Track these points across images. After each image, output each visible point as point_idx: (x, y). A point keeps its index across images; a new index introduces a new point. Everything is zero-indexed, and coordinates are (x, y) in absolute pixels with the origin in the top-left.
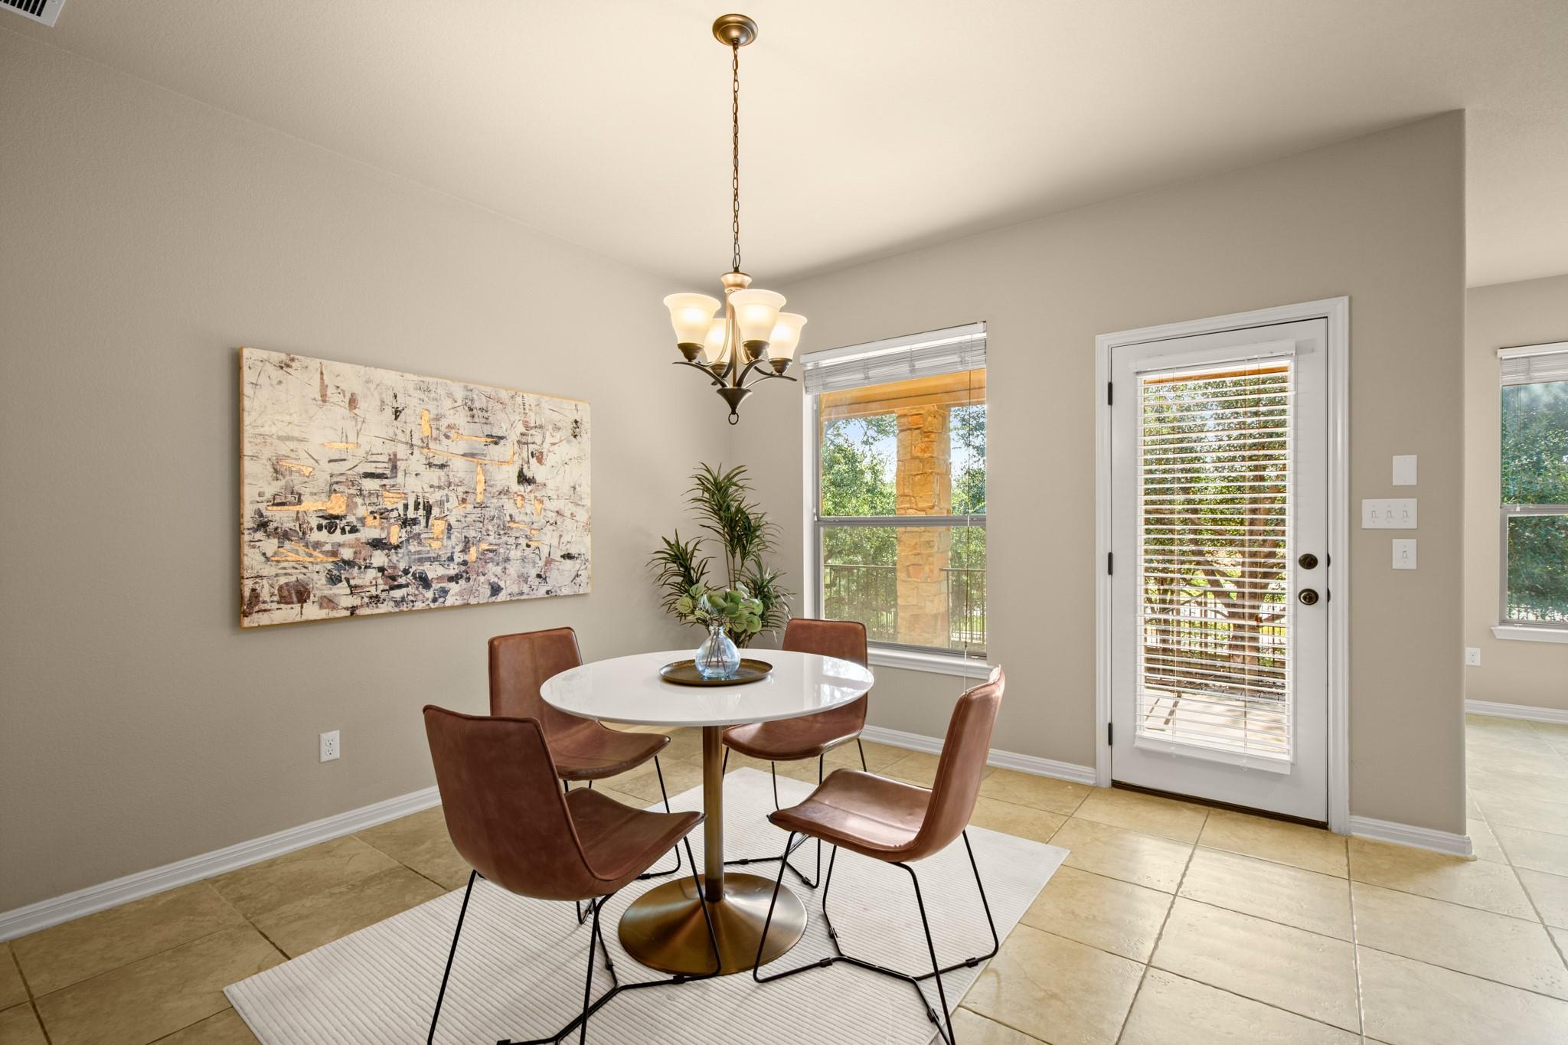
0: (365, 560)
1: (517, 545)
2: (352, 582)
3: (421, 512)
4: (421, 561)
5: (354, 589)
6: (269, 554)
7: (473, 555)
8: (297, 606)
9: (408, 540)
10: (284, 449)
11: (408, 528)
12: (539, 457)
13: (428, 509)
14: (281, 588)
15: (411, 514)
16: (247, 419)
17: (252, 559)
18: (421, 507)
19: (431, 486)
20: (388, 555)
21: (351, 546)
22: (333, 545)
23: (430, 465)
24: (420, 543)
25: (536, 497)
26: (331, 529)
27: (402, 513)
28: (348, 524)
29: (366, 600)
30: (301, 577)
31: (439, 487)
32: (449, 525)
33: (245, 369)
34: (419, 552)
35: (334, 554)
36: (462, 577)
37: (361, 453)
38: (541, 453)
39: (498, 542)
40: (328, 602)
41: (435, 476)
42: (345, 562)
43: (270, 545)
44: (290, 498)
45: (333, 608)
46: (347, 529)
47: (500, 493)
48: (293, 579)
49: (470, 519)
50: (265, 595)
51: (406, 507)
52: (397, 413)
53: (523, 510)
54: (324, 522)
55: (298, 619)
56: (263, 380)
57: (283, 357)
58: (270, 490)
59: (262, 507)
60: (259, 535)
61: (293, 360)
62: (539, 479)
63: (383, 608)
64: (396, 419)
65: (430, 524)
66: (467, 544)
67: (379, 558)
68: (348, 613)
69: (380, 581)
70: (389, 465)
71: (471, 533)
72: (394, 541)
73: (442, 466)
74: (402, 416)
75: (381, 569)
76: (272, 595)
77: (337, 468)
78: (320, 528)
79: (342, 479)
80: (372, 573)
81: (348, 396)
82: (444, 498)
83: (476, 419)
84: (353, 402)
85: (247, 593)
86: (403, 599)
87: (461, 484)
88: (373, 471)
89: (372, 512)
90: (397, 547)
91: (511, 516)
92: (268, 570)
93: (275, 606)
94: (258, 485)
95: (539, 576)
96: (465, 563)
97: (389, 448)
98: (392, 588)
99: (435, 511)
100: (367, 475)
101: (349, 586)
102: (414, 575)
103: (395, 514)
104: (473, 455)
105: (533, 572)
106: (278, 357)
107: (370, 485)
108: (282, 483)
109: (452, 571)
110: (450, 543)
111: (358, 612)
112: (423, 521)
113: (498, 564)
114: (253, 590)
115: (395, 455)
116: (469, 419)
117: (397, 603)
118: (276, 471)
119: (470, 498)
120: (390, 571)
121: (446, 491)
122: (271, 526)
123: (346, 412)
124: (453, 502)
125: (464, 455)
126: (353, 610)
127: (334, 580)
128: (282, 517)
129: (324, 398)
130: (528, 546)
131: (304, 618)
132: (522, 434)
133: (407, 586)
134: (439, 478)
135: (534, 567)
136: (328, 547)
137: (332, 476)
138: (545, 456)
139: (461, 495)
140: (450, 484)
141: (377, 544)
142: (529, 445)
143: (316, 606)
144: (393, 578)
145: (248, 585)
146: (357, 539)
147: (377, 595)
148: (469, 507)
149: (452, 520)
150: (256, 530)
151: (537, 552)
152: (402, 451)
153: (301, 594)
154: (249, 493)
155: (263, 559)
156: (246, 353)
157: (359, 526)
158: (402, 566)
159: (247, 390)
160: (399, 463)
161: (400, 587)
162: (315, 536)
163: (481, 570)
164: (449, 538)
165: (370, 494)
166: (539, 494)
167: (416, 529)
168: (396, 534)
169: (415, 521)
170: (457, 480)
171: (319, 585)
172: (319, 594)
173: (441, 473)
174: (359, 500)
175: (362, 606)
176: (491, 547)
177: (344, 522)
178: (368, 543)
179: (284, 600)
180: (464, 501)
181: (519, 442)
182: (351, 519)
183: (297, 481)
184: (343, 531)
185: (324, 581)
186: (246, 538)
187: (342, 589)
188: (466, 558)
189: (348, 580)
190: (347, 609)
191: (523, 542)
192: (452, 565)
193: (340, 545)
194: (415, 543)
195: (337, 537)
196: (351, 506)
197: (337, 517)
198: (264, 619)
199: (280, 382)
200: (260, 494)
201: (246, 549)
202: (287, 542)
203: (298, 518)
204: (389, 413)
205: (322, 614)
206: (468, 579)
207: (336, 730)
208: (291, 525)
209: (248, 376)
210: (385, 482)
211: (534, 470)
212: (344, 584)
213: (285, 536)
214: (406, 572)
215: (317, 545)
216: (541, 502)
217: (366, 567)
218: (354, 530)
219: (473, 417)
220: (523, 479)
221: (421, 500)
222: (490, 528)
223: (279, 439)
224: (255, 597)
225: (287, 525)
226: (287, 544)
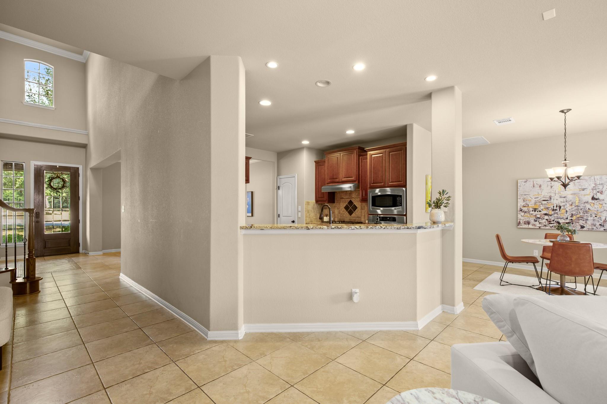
0: (543, 217)
1: (591, 216)
2: (540, 222)
3: (558, 208)
4: (558, 218)
5: (540, 223)
6: (522, 215)
7: (574, 218)
8: (528, 225)
9: (554, 214)
10: (525, 197)
11: (554, 211)
12: (601, 193)
13: (560, 207)
14: (524, 221)
15: (555, 208)
16: (518, 192)
17: (519, 216)
18: (558, 207)
19: (561, 202)
20: (549, 217)
21: (539, 215)
22: (535, 214)
23: (561, 197)
24: (557, 214)
25: (599, 203)
26: (535, 211)
27: (552, 208)
28: (539, 210)
29: (543, 226)
30: (528, 220)
31: (563, 202)
32: (567, 211)
33: (518, 184)
34: (557, 217)
35: (536, 216)
36: (570, 223)
37: (542, 196)
38: (602, 191)
39: (583, 215)
40: (534, 225)
41: (562, 200)
42: (538, 218)
43: (523, 214)
44: (526, 205)
45: (535, 226)
46: (539, 211)
47: (585, 203)
48: (527, 220)
49: (573, 209)
50: (521, 222)
51: (554, 207)
52: (552, 187)
53: (594, 207)
54: (533, 210)
55: (528, 227)
56: (522, 185)
57: (525, 180)
58: (523, 204)
59: (521, 207)
60: (521, 212)
61: (527, 180)
62: (600, 198)
63: (547, 228)
64: (551, 188)
65: (560, 210)
66: (572, 215)
67: (546, 217)
68: (539, 228)
69: (546, 222)
70: (549, 198)
71: (574, 213)
72: (550, 214)
73: (564, 197)
74: (553, 187)
75: (547, 220)
76: (523, 223)
77: (536, 199)
78: (532, 211)
79: (537, 201)
80: (544, 220)
81: (539, 185)
82: (565, 205)
83: (576, 185)
84: (540, 186)
85: (518, 222)
86: (552, 226)
87: (571, 201)
88: (545, 199)
89: (545, 208)
90: (551, 215)
91: (589, 209)
92: (522, 218)
93: (523, 224)
94: (521, 203)
95: (600, 225)
96: (572, 220)
97: (549, 195)
98: (549, 224)
99: (562, 208)
100: (543, 200)
101: (539, 222)
102: (556, 221)
103: (551, 208)
104: (575, 194)
105: (598, 224)
106: (524, 180)
107: (544, 202)
108: (525, 203)
109: (567, 221)
110: (567, 215)
111: (541, 228)
112: (558, 210)
113: (583, 221)
114: (519, 221)
115: (551, 196)
116: (574, 185)
117: (551, 227)
118: (524, 201)
119: (574, 204)
120: (549, 220)
121: (566, 203)
122: (523, 211)
123: (539, 188)
124: (568, 205)
125: (572, 194)
126: (540, 227)
127: (535, 221)
128: (525, 209)
129: (534, 186)
130: (596, 216)
131: (529, 227)
132: (594, 187)
133: (554, 223)
134: (564, 200)
135: (598, 222)
136: (534, 215)
137: (535, 201)
138: (603, 192)
139: (570, 204)
140: (567, 201)
141: (546, 214)
142: (597, 190)
143: (532, 226)
144: (550, 222)
145: (519, 220)
146: (541, 213)
147: (546, 225)
148: (573, 207)
149: (567, 210)
150: (520, 211)
151: (600, 218)
152: (552, 195)
153: (529, 223)
154: (519, 205)
155: (521, 216)
156: (518, 181)
157: (541, 211)
158: (552, 219)
159: (519, 187)
160: (552, 197)
161: (552, 224)
162: (531, 212)
163: (577, 222)
164: (566, 214)
165: (544, 204)
166: (601, 203)
167: (556, 211)
168: (551, 212)
169: (556, 210)
170: (569, 200)
171: (532, 221)
172: (532, 223)
173: (564, 199)
174: (541, 206)
175: (542, 227)
176: (581, 216)
177: (538, 210)
178: (544, 214)
179: (525, 224)
180: (571, 205)
181: (592, 189)
182: (540, 209)
183: (528, 202)
184: (538, 212)
186: (518, 212)
187: (537, 223)
188: (572, 218)
189: (539, 221)
190: (538, 227)
191: (594, 215)
192: (567, 220)
193: (537, 214)
194: (556, 214)
195: (536, 213)
196: (540, 207)
197: (536, 209)
198: (521, 227)
199: (525, 185)
200: (521, 205)
201: (518, 214)
202: (526, 213)
203: (528, 209)
204: (549, 187)
205: (533, 227)
206: (573, 224)
207: (537, 250)
208: (527, 210)
209: (519, 185)
210: (548, 201)
211: (599, 196)
212: (538, 222)
214: (553, 221)
215: (532, 214)
216: (602, 205)
217: (543, 219)
218: (540, 211)
219: (575, 185)
220: (593, 198)
221: (558, 205)
222: (581, 211)
223: (524, 195)
224: (520, 222)
225: (526, 210)
226: (526, 214)
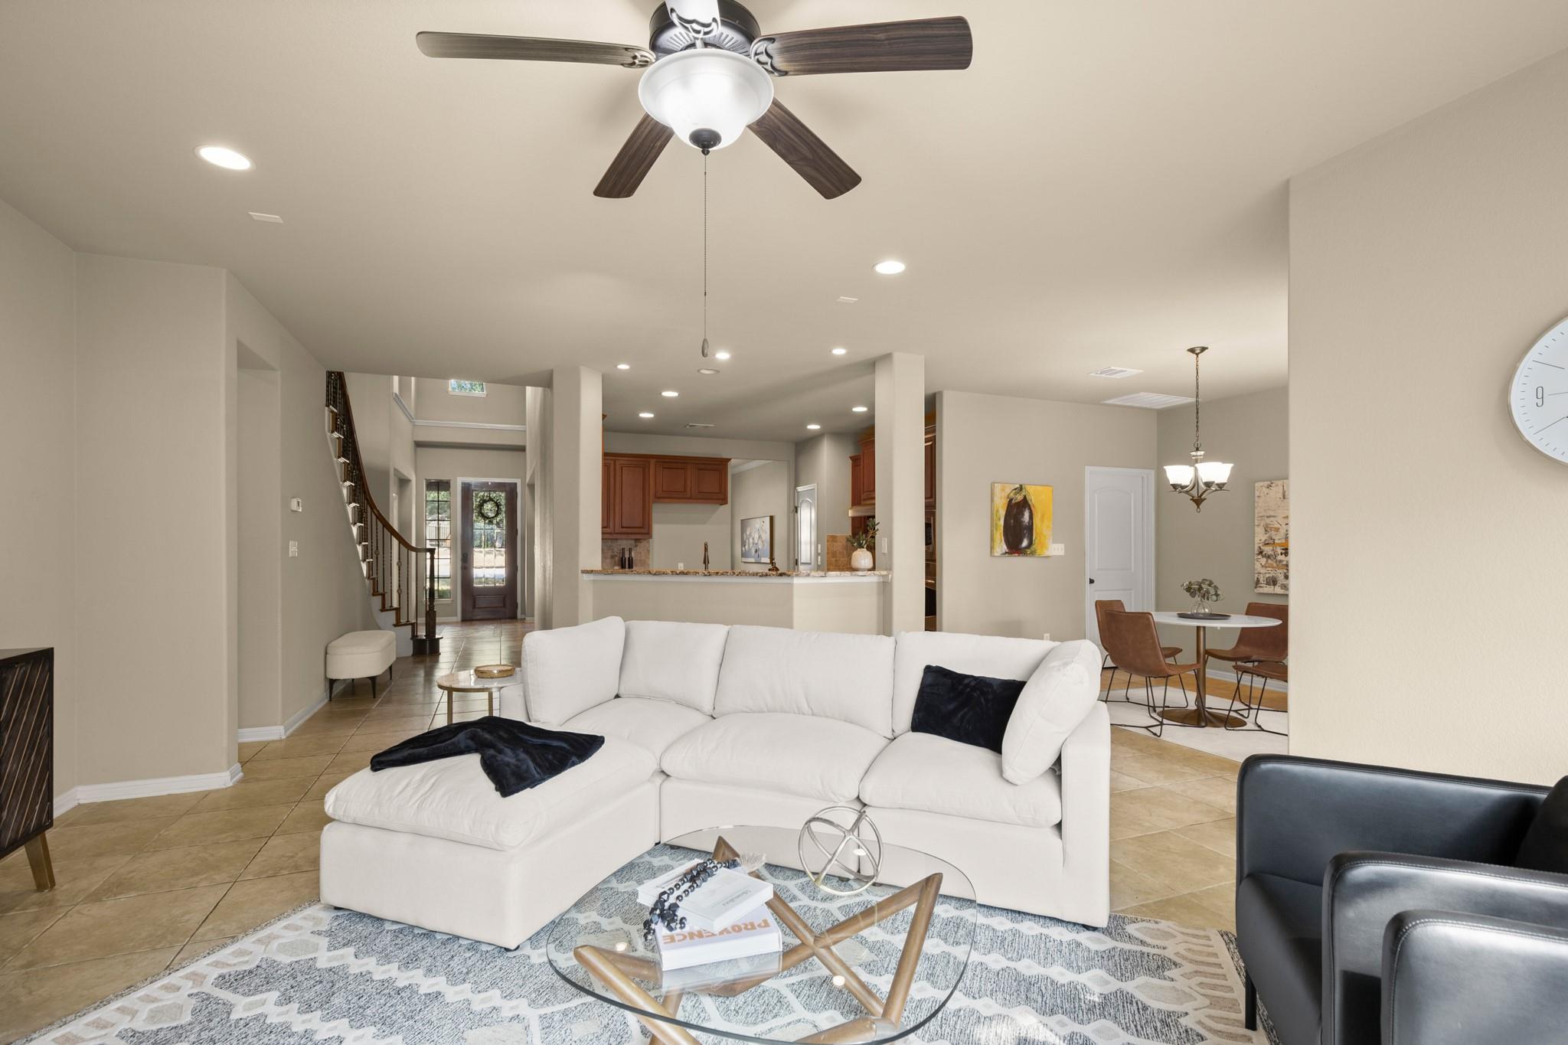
6: (1263, 565)
8: (1272, 587)
10: (1268, 521)
14: (1267, 579)
16: (1255, 511)
17: (1258, 566)
26: (1286, 554)
30: (1274, 575)
33: (1256, 491)
40: (1286, 587)
43: (1263, 561)
44: (1270, 541)
48: (1272, 575)
50: (1261, 581)
54: (1283, 551)
55: (1273, 592)
56: (1262, 494)
57: (1269, 483)
58: (1264, 538)
59: (1261, 545)
60: (1260, 557)
61: (1272, 483)
76: (1264, 581)
78: (1282, 554)
85: (1256, 579)
92: (1263, 571)
93: (1265, 586)
94: (1260, 536)
106: (1267, 483)
108: (1268, 535)
118: (1266, 530)
122: (1264, 553)
128: (1268, 550)
129: (1283, 497)
131: (1275, 592)
136: (1285, 563)
143: (1280, 588)
145: (1257, 576)
150: (1259, 554)
153: (1274, 582)
154: (1257, 540)
155: (1261, 566)
156: (1256, 485)
159: (1256, 499)
162: (1280, 557)
171: (1281, 579)
172: (1281, 583)
179: (1268, 584)
183: (1273, 534)
185: (1283, 577)
186: (1256, 558)
198: (1261, 591)
199: (1267, 493)
200: (1260, 540)
201: (1256, 562)
203: (1273, 550)
205: (1283, 592)
213: (1268, 557)
215: (1281, 561)
223: (1267, 517)
224: (1258, 580)
225: (1271, 553)
226: (1269, 561)
